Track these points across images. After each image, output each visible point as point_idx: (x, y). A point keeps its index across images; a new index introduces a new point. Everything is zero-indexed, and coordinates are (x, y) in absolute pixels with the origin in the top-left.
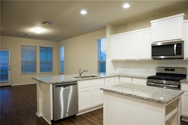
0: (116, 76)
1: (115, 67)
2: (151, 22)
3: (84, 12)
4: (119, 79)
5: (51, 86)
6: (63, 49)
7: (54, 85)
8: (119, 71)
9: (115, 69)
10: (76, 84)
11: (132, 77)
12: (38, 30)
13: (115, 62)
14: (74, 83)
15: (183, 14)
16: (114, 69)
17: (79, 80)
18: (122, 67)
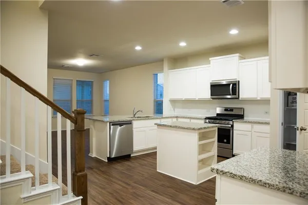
0: (174, 117)
1: (174, 107)
2: (210, 59)
3: (138, 48)
4: (177, 120)
5: (108, 124)
6: (107, 84)
7: (111, 124)
8: (179, 112)
9: (174, 110)
10: (131, 123)
11: (191, 118)
12: (81, 62)
13: (174, 102)
14: (129, 123)
15: (238, 55)
16: (172, 109)
17: (134, 120)
18: (183, 108)
